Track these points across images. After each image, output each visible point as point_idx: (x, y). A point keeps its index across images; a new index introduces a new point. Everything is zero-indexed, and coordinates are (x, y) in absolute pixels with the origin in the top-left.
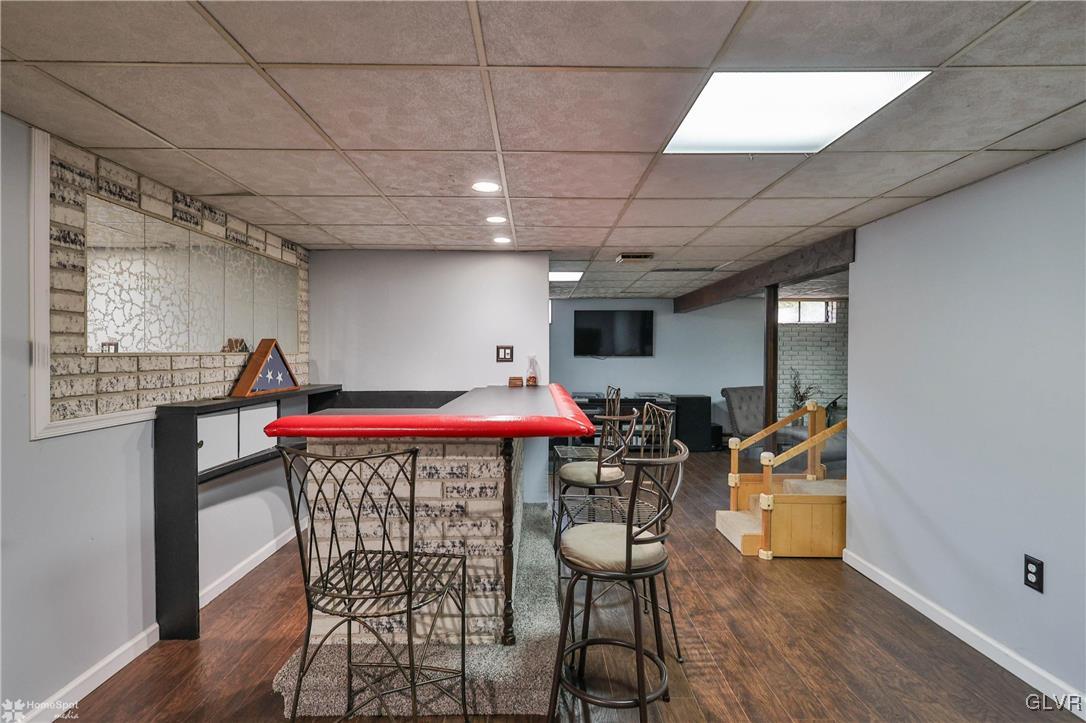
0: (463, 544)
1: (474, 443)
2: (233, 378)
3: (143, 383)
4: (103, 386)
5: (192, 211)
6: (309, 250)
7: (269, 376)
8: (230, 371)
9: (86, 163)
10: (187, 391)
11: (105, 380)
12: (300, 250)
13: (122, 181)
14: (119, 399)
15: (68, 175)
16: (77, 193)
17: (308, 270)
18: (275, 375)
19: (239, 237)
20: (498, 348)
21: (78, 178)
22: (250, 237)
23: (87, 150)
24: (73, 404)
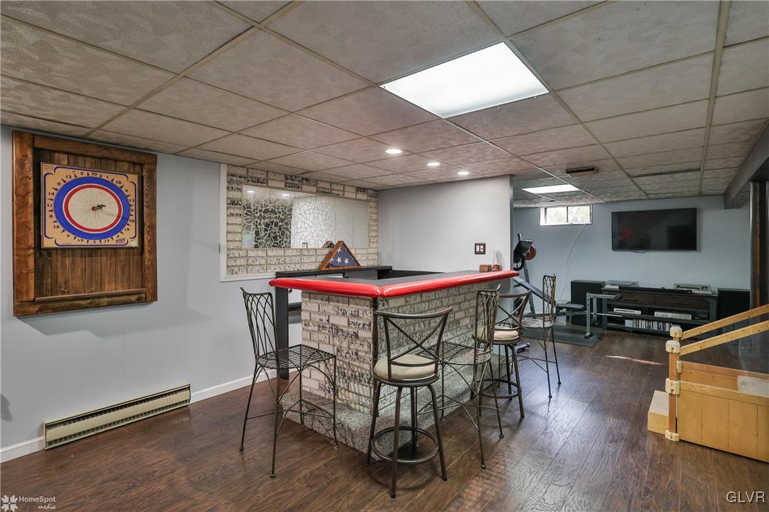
0: (357, 354)
1: (361, 299)
2: (321, 260)
3: (269, 262)
4: (249, 262)
5: (296, 182)
6: (378, 191)
7: (339, 260)
8: (320, 257)
9: (243, 172)
10: (294, 266)
11: (251, 260)
12: (370, 191)
13: (258, 176)
14: (257, 268)
15: (235, 178)
16: (238, 184)
17: (377, 202)
18: (343, 260)
19: (325, 190)
20: (476, 245)
21: (239, 179)
22: (333, 190)
23: (242, 167)
24: (236, 269)
